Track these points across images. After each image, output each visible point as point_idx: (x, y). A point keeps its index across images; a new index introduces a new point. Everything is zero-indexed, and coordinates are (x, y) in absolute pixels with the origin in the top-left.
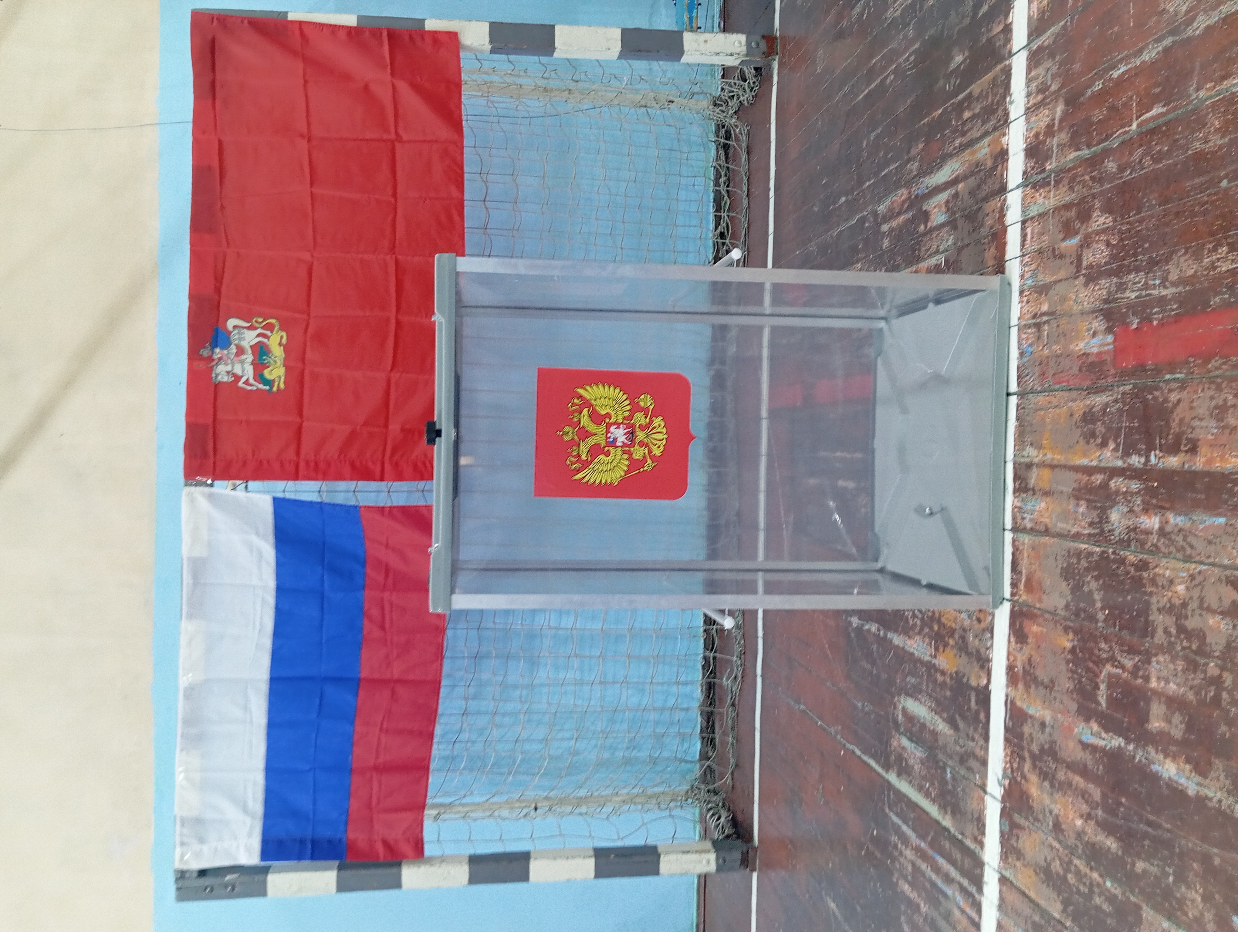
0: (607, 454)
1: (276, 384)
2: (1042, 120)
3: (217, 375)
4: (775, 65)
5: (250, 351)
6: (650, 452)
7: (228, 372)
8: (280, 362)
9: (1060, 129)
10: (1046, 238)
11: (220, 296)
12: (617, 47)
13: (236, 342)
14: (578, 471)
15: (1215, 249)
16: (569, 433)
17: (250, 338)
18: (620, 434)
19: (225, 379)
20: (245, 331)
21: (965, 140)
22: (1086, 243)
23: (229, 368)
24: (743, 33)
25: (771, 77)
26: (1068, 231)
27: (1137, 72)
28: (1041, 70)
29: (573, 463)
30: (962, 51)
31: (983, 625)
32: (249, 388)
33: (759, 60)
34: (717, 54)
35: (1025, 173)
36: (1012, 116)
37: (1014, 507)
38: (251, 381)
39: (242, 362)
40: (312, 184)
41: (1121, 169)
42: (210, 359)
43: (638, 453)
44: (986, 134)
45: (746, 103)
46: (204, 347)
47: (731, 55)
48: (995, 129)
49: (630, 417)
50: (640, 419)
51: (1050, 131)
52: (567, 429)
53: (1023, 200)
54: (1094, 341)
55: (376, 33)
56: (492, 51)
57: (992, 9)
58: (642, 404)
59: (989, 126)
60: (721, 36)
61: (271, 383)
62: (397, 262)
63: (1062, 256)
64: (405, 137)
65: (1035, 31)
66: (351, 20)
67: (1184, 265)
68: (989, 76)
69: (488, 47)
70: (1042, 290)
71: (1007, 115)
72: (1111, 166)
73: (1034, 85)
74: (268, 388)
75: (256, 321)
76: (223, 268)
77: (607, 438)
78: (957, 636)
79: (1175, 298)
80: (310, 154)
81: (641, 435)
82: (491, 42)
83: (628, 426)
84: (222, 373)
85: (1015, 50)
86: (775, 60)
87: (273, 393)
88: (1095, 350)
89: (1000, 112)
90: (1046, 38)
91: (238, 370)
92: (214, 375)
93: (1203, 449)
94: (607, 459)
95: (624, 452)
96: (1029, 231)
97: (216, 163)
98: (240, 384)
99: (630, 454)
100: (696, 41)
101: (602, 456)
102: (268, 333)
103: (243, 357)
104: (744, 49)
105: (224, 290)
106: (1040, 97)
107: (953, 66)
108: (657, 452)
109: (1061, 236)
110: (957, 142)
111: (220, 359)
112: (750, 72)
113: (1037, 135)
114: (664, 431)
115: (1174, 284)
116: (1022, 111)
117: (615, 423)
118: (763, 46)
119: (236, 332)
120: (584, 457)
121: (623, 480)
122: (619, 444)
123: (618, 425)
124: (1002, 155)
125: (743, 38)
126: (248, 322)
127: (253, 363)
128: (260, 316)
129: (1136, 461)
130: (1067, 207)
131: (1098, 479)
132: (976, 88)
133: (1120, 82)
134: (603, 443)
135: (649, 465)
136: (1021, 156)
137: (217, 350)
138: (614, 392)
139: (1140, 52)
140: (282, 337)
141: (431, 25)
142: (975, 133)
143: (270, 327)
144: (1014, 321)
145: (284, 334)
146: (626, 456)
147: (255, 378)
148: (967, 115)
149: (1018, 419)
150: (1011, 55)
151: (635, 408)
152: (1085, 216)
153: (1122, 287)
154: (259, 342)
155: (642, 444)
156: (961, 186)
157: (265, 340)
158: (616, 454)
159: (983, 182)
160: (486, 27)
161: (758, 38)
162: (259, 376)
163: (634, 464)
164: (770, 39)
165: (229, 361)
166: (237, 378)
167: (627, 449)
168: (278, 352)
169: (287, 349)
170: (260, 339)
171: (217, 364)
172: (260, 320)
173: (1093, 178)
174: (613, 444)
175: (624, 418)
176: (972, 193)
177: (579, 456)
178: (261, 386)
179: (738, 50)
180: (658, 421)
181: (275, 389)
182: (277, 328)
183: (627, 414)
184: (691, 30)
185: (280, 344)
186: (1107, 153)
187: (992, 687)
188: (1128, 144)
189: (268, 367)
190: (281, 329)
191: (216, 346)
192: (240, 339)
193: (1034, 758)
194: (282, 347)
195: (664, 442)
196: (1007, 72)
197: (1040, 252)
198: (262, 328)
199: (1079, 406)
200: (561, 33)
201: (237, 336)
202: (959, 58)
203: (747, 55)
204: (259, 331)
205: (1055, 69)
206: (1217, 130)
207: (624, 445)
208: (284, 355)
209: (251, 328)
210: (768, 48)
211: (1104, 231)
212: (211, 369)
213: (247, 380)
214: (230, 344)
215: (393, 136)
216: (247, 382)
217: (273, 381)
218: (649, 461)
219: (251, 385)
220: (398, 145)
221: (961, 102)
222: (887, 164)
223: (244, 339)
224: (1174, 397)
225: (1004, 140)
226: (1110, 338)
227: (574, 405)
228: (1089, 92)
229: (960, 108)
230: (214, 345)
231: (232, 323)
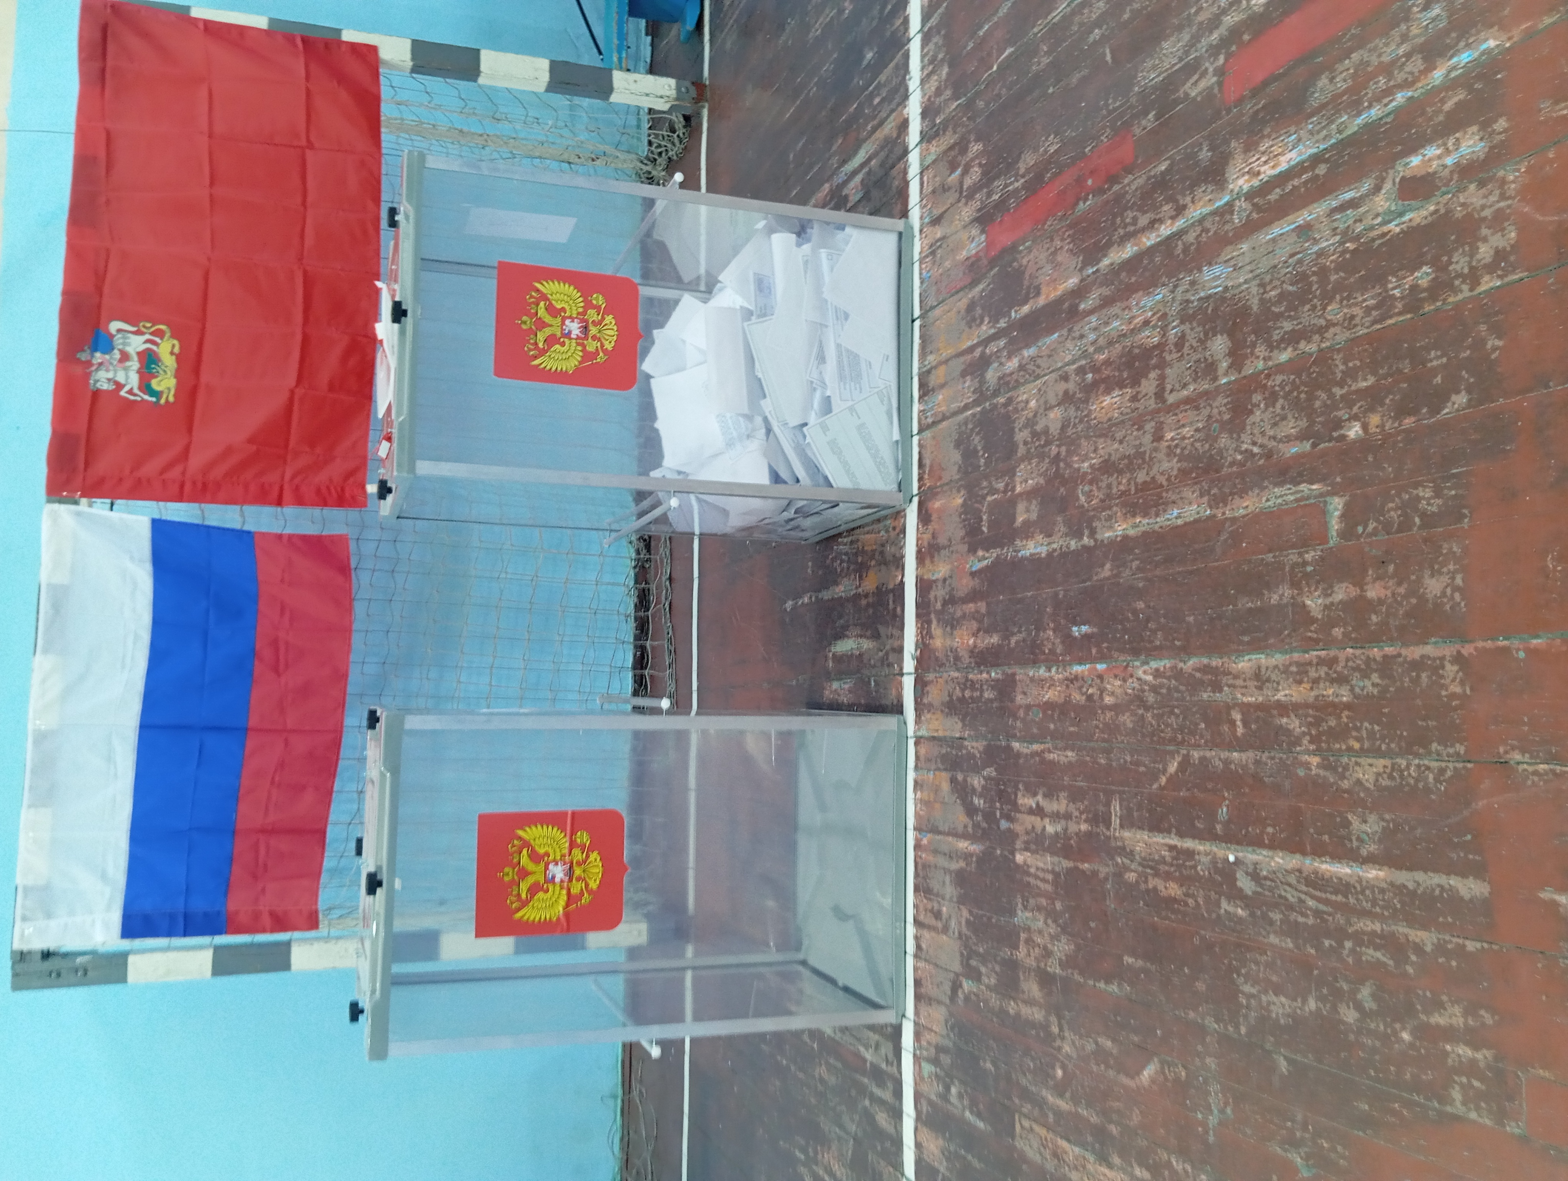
0: (563, 344)
1: (164, 396)
2: (933, 84)
3: (97, 381)
4: (705, 113)
5: (136, 358)
6: (602, 346)
7: (109, 380)
8: (170, 372)
9: (946, 88)
10: (938, 179)
11: (101, 296)
12: (545, 77)
13: (120, 347)
14: (535, 357)
15: (1047, 139)
16: (527, 323)
17: (136, 344)
18: (574, 328)
19: (105, 386)
20: (130, 335)
21: (875, 122)
22: (966, 172)
23: (110, 375)
24: (673, 77)
25: (701, 124)
26: (953, 167)
27: (996, 25)
28: (931, 46)
29: (530, 350)
30: (872, 49)
31: (897, 530)
32: (132, 398)
33: (688, 108)
34: (647, 95)
35: (921, 132)
36: (911, 90)
37: (920, 411)
38: (136, 391)
39: (126, 369)
40: (212, 184)
41: (987, 104)
42: (89, 364)
43: (592, 346)
44: (893, 111)
45: (675, 158)
46: (83, 350)
47: (661, 97)
48: (899, 104)
49: (584, 313)
50: (592, 315)
51: (938, 92)
52: (525, 318)
53: (921, 154)
54: (973, 245)
55: (290, 38)
56: (416, 69)
57: (894, 7)
58: (594, 302)
59: (893, 106)
60: (651, 78)
61: (158, 394)
62: (305, 273)
63: (949, 188)
64: (317, 145)
65: (925, 18)
66: (261, 22)
67: (1028, 160)
68: (892, 65)
69: (410, 64)
70: (936, 221)
71: (907, 90)
72: (981, 104)
73: (926, 60)
74: (154, 399)
75: (144, 327)
76: (106, 266)
77: (562, 329)
78: (877, 556)
79: (1024, 187)
80: (210, 154)
81: (593, 330)
82: (413, 59)
83: (582, 321)
84: (102, 380)
85: (912, 35)
86: (703, 107)
87: (160, 406)
88: (974, 252)
89: (902, 90)
90: (933, 21)
91: (121, 378)
92: (92, 382)
93: (1044, 290)
94: (562, 349)
95: (578, 344)
96: (925, 178)
97: (102, 155)
98: (123, 393)
99: (584, 346)
100: (626, 80)
101: (557, 346)
102: (157, 340)
103: (128, 364)
104: (673, 93)
105: (106, 290)
106: (931, 68)
107: (865, 62)
108: (609, 346)
109: (948, 172)
110: (869, 128)
111: (101, 364)
112: (679, 122)
113: (929, 99)
114: (615, 328)
115: (1023, 176)
116: (918, 82)
117: (570, 317)
118: (693, 92)
119: (120, 336)
120: (541, 345)
121: (577, 370)
122: (573, 336)
123: (572, 319)
124: (904, 125)
125: (672, 82)
126: (133, 325)
127: (139, 372)
128: (149, 321)
129: (1002, 324)
130: (951, 148)
131: (977, 353)
132: (882, 78)
133: (984, 39)
134: (559, 334)
135: (601, 358)
136: (919, 118)
137: (98, 355)
138: (570, 290)
139: (997, 11)
140: (173, 346)
141: (349, 36)
142: (883, 114)
143: (160, 334)
144: (916, 257)
145: (176, 342)
146: (580, 348)
147: (140, 388)
148: (877, 101)
149: (921, 337)
150: (909, 40)
151: (588, 305)
152: (964, 150)
153: (989, 195)
154: (148, 349)
155: (594, 338)
156: (873, 163)
157: (154, 348)
158: (571, 346)
159: (891, 151)
160: (408, 44)
161: (687, 83)
162: (145, 386)
163: (587, 356)
164: (699, 85)
165: (111, 368)
166: (119, 386)
167: (581, 341)
168: (169, 362)
169: (179, 358)
170: (149, 345)
171: (97, 370)
172: (149, 325)
173: (969, 119)
174: (568, 335)
175: (579, 313)
176: (882, 165)
177: (536, 344)
178: (146, 397)
179: (668, 93)
180: (609, 319)
181: (163, 401)
182: (168, 335)
183: (581, 310)
184: (621, 69)
185: (172, 353)
186: (978, 94)
187: (906, 580)
188: (990, 84)
189: (156, 377)
190: (173, 336)
191: (96, 350)
192: (124, 344)
193: (939, 613)
194: (174, 357)
195: (615, 338)
196: (907, 56)
197: (934, 192)
198: (152, 334)
199: (963, 304)
200: (489, 60)
201: (121, 341)
202: (869, 55)
203: (677, 99)
204: (147, 337)
205: (941, 42)
206: (1046, 53)
207: (578, 338)
208: (175, 365)
209: (138, 333)
210: (698, 95)
211: (976, 157)
212: (88, 376)
213: (132, 389)
214: (113, 349)
215: (304, 142)
216: (130, 392)
217: (161, 393)
218: (601, 354)
219: (135, 395)
220: (309, 154)
221: (872, 92)
222: (811, 167)
223: (129, 344)
224: (1024, 262)
225: (905, 111)
226: (983, 237)
227: (532, 297)
228: (965, 52)
229: (871, 96)
230: (95, 349)
231: (115, 326)
